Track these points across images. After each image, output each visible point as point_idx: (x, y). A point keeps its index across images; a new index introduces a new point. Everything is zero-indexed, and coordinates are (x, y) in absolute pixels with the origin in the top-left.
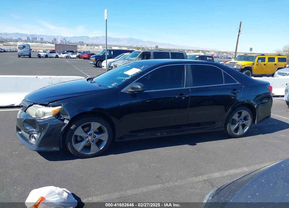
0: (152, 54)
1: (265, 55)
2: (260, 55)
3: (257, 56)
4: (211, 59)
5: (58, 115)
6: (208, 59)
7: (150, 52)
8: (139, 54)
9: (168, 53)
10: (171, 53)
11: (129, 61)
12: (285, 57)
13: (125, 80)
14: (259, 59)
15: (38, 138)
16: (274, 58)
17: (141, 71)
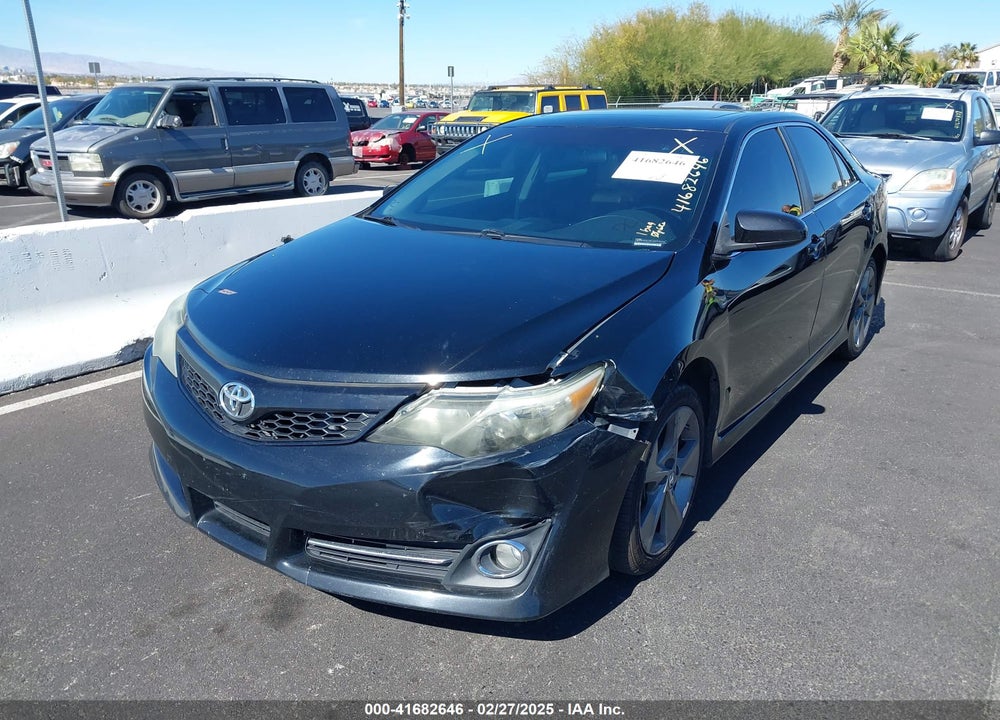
0: (212, 94)
1: (552, 88)
2: (543, 88)
3: (539, 91)
5: (593, 409)
6: (347, 108)
7: (205, 89)
8: (159, 98)
9: (275, 89)
10: (284, 89)
11: (121, 131)
12: (603, 93)
13: (685, 205)
14: (546, 101)
15: (534, 550)
16: (579, 96)
17: (705, 161)
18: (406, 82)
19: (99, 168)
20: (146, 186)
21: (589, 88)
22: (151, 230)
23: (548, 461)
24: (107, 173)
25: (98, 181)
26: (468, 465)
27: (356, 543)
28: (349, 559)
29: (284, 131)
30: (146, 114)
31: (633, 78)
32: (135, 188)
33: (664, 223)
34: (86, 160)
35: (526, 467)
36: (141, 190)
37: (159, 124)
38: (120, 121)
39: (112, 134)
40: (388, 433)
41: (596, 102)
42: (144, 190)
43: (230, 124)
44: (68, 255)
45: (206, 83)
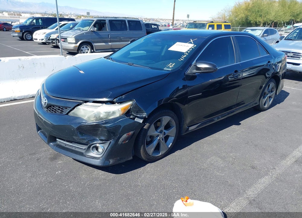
0: (107, 22)
1: (214, 22)
2: (210, 22)
3: (208, 23)
4: (156, 27)
5: (128, 113)
6: (153, 27)
7: (105, 20)
8: (92, 22)
9: (125, 21)
10: (128, 21)
11: (81, 32)
12: (230, 24)
13: (183, 59)
14: (210, 26)
15: (106, 148)
16: (221, 25)
17: (195, 46)
18: (174, 19)
19: (74, 42)
20: (86, 47)
21: (225, 22)
22: (67, 59)
23: (110, 125)
24: (76, 43)
25: (74, 45)
26: (88, 123)
27: (66, 141)
28: (65, 145)
29: (127, 33)
30: (88, 27)
31: (247, 19)
32: (83, 47)
33: (174, 64)
34: (71, 40)
35: (103, 126)
36: (85, 48)
37: (91, 30)
38: (82, 29)
39: (79, 33)
40: (73, 113)
41: (227, 27)
42: (86, 48)
43: (111, 30)
44: (44, 64)
45: (105, 19)
